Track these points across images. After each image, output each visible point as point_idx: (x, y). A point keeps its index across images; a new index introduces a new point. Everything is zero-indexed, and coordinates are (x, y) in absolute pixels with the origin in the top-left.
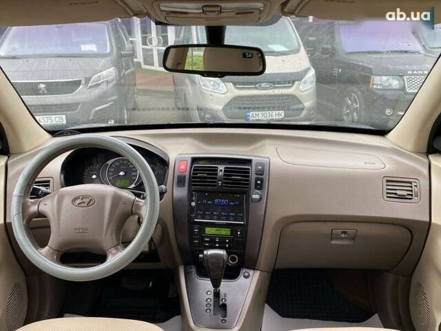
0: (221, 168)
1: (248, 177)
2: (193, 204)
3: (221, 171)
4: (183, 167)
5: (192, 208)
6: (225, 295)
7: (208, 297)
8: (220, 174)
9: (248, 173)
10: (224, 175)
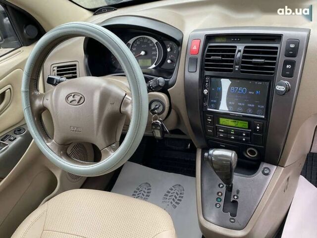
0: (240, 47)
1: (275, 59)
2: (206, 92)
3: (239, 51)
4: (195, 48)
5: (204, 96)
6: (238, 192)
7: (219, 190)
8: (238, 55)
9: (276, 53)
10: (244, 57)
